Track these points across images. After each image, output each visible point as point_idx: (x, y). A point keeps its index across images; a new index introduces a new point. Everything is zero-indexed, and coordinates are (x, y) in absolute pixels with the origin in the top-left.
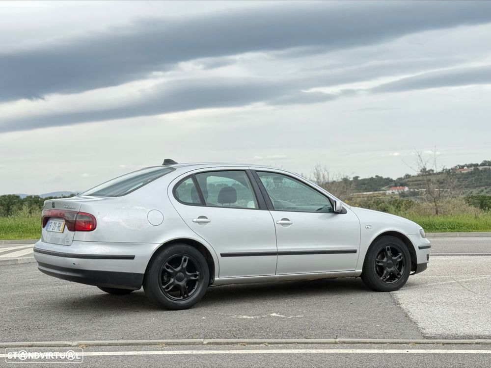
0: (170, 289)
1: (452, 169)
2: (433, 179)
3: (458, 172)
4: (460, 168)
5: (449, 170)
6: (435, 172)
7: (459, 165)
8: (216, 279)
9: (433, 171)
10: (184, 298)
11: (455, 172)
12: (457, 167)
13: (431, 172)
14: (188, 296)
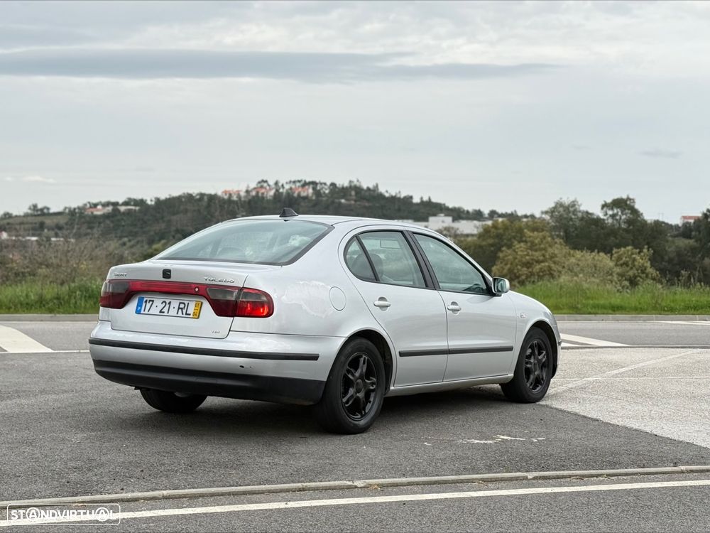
0: (350, 403)
1: (79, 208)
2: (48, 221)
3: (88, 212)
4: (91, 207)
5: (75, 209)
6: (51, 211)
7: (89, 203)
8: (392, 388)
9: (48, 209)
10: (362, 416)
11: (83, 213)
12: (85, 205)
13: (45, 211)
14: (366, 413)
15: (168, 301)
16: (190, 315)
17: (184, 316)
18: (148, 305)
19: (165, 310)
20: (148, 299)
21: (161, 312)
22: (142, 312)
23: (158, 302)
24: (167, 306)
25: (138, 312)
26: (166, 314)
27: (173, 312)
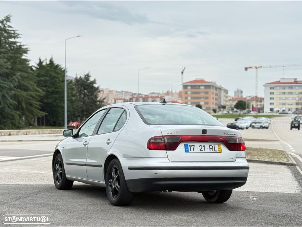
15: (203, 145)
16: (217, 151)
17: (214, 152)
18: (192, 148)
19: (203, 149)
20: (191, 145)
21: (200, 150)
22: (190, 151)
23: (197, 146)
24: (203, 148)
25: (187, 151)
26: (204, 151)
27: (208, 150)
